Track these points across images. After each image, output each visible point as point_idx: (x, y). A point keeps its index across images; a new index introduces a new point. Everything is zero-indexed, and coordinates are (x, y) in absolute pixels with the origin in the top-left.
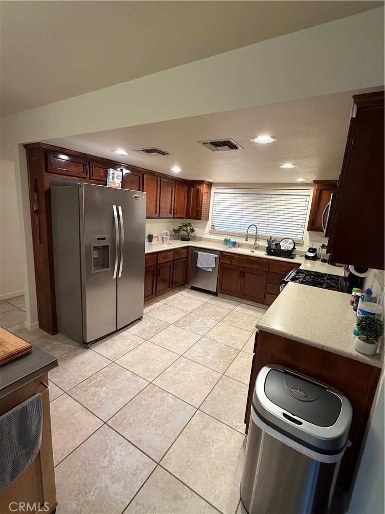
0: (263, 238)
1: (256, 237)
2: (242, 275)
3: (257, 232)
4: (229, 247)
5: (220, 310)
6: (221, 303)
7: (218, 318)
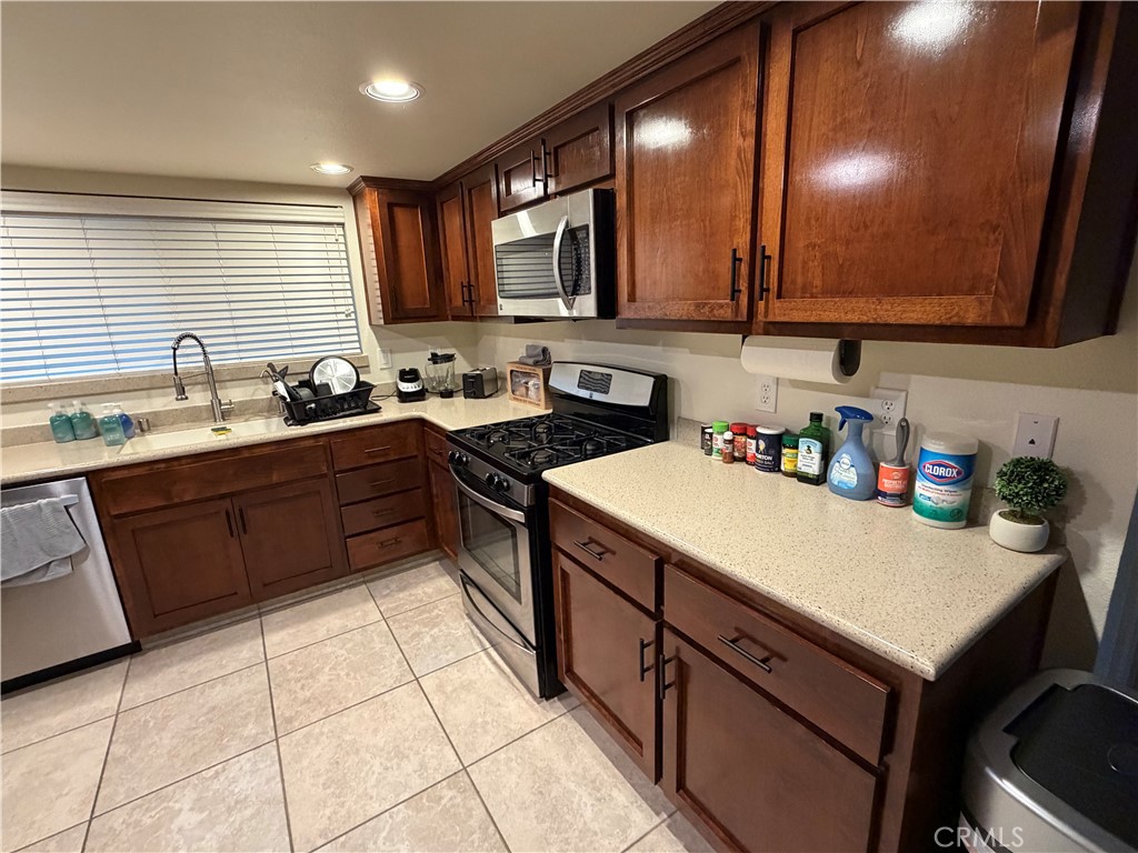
0: (241, 375)
1: (211, 378)
2: (238, 523)
3: (207, 361)
5: (218, 694)
6: (192, 667)
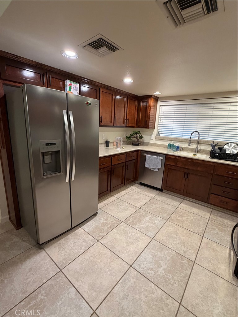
0: (206, 143)
1: (198, 142)
2: (186, 176)
3: (199, 138)
4: (173, 151)
5: (166, 206)
6: (166, 199)
7: (165, 215)
